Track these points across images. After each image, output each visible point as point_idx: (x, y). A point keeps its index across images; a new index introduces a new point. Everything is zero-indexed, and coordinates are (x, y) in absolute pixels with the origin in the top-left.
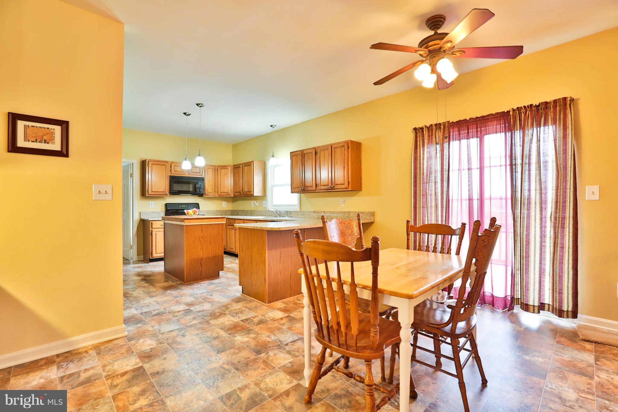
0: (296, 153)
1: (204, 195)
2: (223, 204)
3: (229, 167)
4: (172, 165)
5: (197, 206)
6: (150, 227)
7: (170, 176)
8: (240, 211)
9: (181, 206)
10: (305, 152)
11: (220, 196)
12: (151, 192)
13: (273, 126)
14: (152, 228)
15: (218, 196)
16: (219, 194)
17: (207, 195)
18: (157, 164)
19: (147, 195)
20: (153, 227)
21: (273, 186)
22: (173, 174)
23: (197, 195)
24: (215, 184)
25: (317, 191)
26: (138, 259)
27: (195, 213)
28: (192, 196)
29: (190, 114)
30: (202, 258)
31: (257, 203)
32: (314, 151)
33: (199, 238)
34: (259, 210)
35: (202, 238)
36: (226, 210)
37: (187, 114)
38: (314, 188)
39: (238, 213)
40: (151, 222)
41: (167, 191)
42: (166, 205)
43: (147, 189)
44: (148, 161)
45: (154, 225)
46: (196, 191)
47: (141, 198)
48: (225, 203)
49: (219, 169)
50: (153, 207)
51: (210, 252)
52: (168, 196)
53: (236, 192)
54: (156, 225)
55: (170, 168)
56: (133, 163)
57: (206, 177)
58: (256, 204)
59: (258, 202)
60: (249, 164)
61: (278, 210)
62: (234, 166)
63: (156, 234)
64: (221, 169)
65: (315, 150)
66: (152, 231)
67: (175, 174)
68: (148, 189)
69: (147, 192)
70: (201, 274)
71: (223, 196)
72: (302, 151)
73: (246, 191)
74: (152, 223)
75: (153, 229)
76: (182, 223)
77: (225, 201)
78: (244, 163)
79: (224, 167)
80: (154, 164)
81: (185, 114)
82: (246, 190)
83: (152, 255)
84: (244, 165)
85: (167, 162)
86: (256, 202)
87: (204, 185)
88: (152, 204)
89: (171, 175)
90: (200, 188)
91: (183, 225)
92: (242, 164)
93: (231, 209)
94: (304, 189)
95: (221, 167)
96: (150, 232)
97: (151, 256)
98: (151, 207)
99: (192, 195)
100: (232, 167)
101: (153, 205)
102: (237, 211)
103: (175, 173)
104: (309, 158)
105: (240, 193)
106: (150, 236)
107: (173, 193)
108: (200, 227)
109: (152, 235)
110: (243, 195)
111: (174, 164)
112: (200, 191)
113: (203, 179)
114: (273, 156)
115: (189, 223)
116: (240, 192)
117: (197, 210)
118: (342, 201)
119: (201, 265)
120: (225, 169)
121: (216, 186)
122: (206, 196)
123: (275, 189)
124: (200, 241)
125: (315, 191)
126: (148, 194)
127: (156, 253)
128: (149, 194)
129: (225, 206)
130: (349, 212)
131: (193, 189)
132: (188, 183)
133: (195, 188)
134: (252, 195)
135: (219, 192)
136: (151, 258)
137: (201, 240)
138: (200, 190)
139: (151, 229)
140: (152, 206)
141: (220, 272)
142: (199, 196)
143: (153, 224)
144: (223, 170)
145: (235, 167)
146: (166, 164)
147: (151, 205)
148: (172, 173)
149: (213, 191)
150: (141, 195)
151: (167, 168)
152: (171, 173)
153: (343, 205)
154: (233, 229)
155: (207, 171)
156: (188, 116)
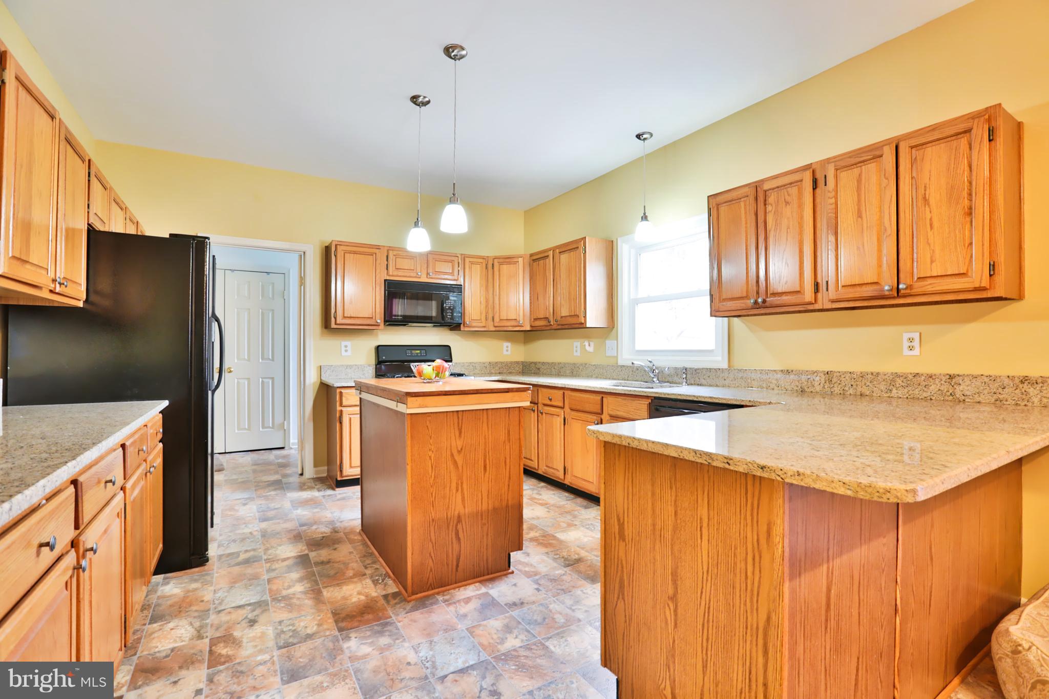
0: (734, 195)
1: (462, 326)
2: (505, 349)
3: (520, 260)
4: (391, 254)
5: (446, 353)
6: (338, 404)
7: (385, 280)
8: (543, 363)
9: (411, 353)
10: (766, 186)
11: (497, 329)
12: (341, 318)
13: (645, 136)
14: (341, 405)
15: (494, 329)
16: (496, 325)
17: (468, 327)
18: (355, 253)
19: (333, 326)
20: (345, 402)
21: (636, 302)
22: (393, 276)
23: (446, 328)
24: (487, 301)
25: (817, 307)
26: (316, 474)
27: (439, 372)
28: (435, 329)
29: (428, 102)
30: (459, 516)
31: (589, 347)
32: (807, 178)
33: (452, 455)
34: (594, 362)
35: (459, 452)
36: (511, 363)
37: (420, 99)
38: (808, 295)
39: (539, 369)
40: (338, 390)
41: (378, 316)
42: (378, 348)
43: (333, 311)
44: (336, 245)
45: (347, 399)
46: (443, 318)
47: (322, 334)
48: (509, 344)
49: (496, 265)
50: (349, 353)
51: (485, 495)
52: (380, 327)
53: (535, 319)
54: (351, 398)
55: (386, 263)
56: (304, 253)
57: (467, 285)
58: (587, 348)
59: (592, 344)
60: (575, 247)
61: (657, 364)
62: (531, 255)
63: (350, 419)
64: (500, 264)
65: (814, 172)
66: (341, 411)
67: (397, 276)
68: (336, 312)
69: (333, 319)
70: (457, 566)
71: (505, 329)
72: (756, 186)
73: (563, 315)
74: (341, 393)
75: (344, 409)
76: (401, 408)
77: (508, 339)
78: (558, 247)
79: (509, 260)
80: (350, 252)
81: (414, 99)
82: (565, 312)
83: (341, 471)
84: (558, 251)
85: (378, 247)
86: (587, 344)
87: (462, 304)
88: (346, 346)
89: (388, 278)
90: (452, 310)
91: (403, 414)
92: (554, 249)
93: (521, 358)
94: (764, 301)
95: (501, 260)
96: (338, 415)
97: (339, 473)
98: (344, 353)
99: (434, 326)
100: (527, 259)
101: (349, 348)
102: (535, 363)
103: (395, 273)
104: (787, 203)
105: (549, 322)
106: (338, 424)
107: (391, 320)
108: (456, 417)
109: (341, 423)
110: (555, 327)
111: (395, 253)
112: (452, 318)
113: (458, 289)
114: (645, 218)
115: (420, 407)
116: (546, 318)
117: (446, 365)
118: (911, 340)
119: (458, 539)
120: (509, 263)
121: (490, 307)
122: (466, 329)
123: (640, 309)
124: (455, 463)
125: (811, 307)
126: (336, 324)
127: (351, 467)
128: (338, 322)
129: (509, 353)
130: (951, 377)
131: (437, 312)
132: (428, 297)
133: (442, 310)
134: (582, 324)
135: (497, 319)
136: (339, 479)
137: (459, 459)
138: (452, 313)
139: (339, 408)
140: (346, 351)
141: (511, 554)
142: (451, 330)
143: (344, 395)
144: (505, 268)
145: (535, 257)
146: (377, 251)
147: (343, 349)
148: (391, 274)
149: (484, 315)
150: (322, 327)
151: (378, 262)
152: (388, 274)
153: (916, 352)
154: (534, 411)
155: (470, 268)
156: (423, 108)
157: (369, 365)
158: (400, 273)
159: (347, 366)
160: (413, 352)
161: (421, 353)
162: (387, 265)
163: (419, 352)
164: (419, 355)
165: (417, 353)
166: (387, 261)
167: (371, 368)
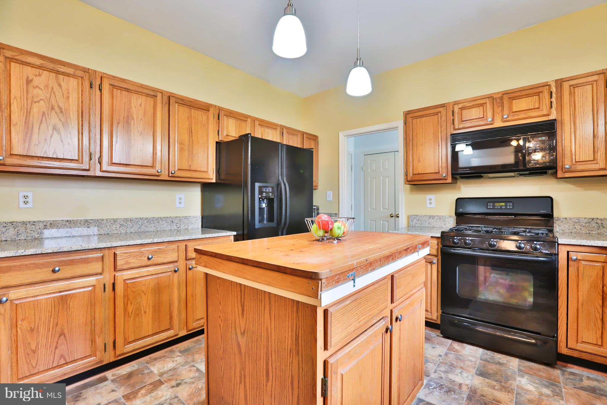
22: (459, 129)
50: (433, 205)
101: (433, 201)
103: (461, 126)
147: (428, 202)
148: (456, 127)
157: (450, 217)
158: (468, 124)
159: (430, 217)
160: (496, 204)
161: (506, 206)
162: (453, 119)
163: (503, 204)
164: (504, 207)
165: (501, 206)
166: (453, 116)
167: (452, 219)
